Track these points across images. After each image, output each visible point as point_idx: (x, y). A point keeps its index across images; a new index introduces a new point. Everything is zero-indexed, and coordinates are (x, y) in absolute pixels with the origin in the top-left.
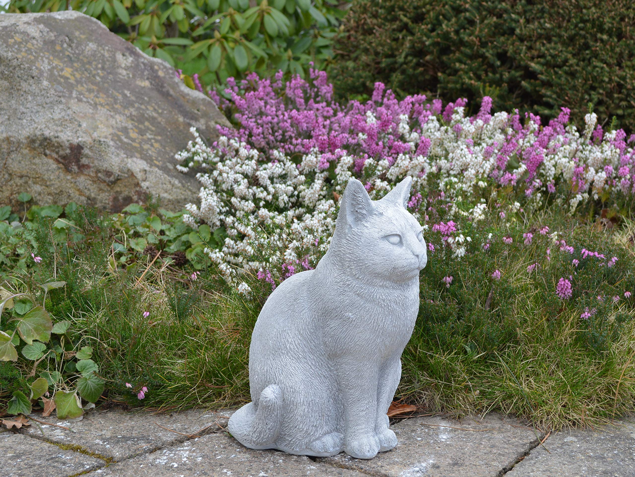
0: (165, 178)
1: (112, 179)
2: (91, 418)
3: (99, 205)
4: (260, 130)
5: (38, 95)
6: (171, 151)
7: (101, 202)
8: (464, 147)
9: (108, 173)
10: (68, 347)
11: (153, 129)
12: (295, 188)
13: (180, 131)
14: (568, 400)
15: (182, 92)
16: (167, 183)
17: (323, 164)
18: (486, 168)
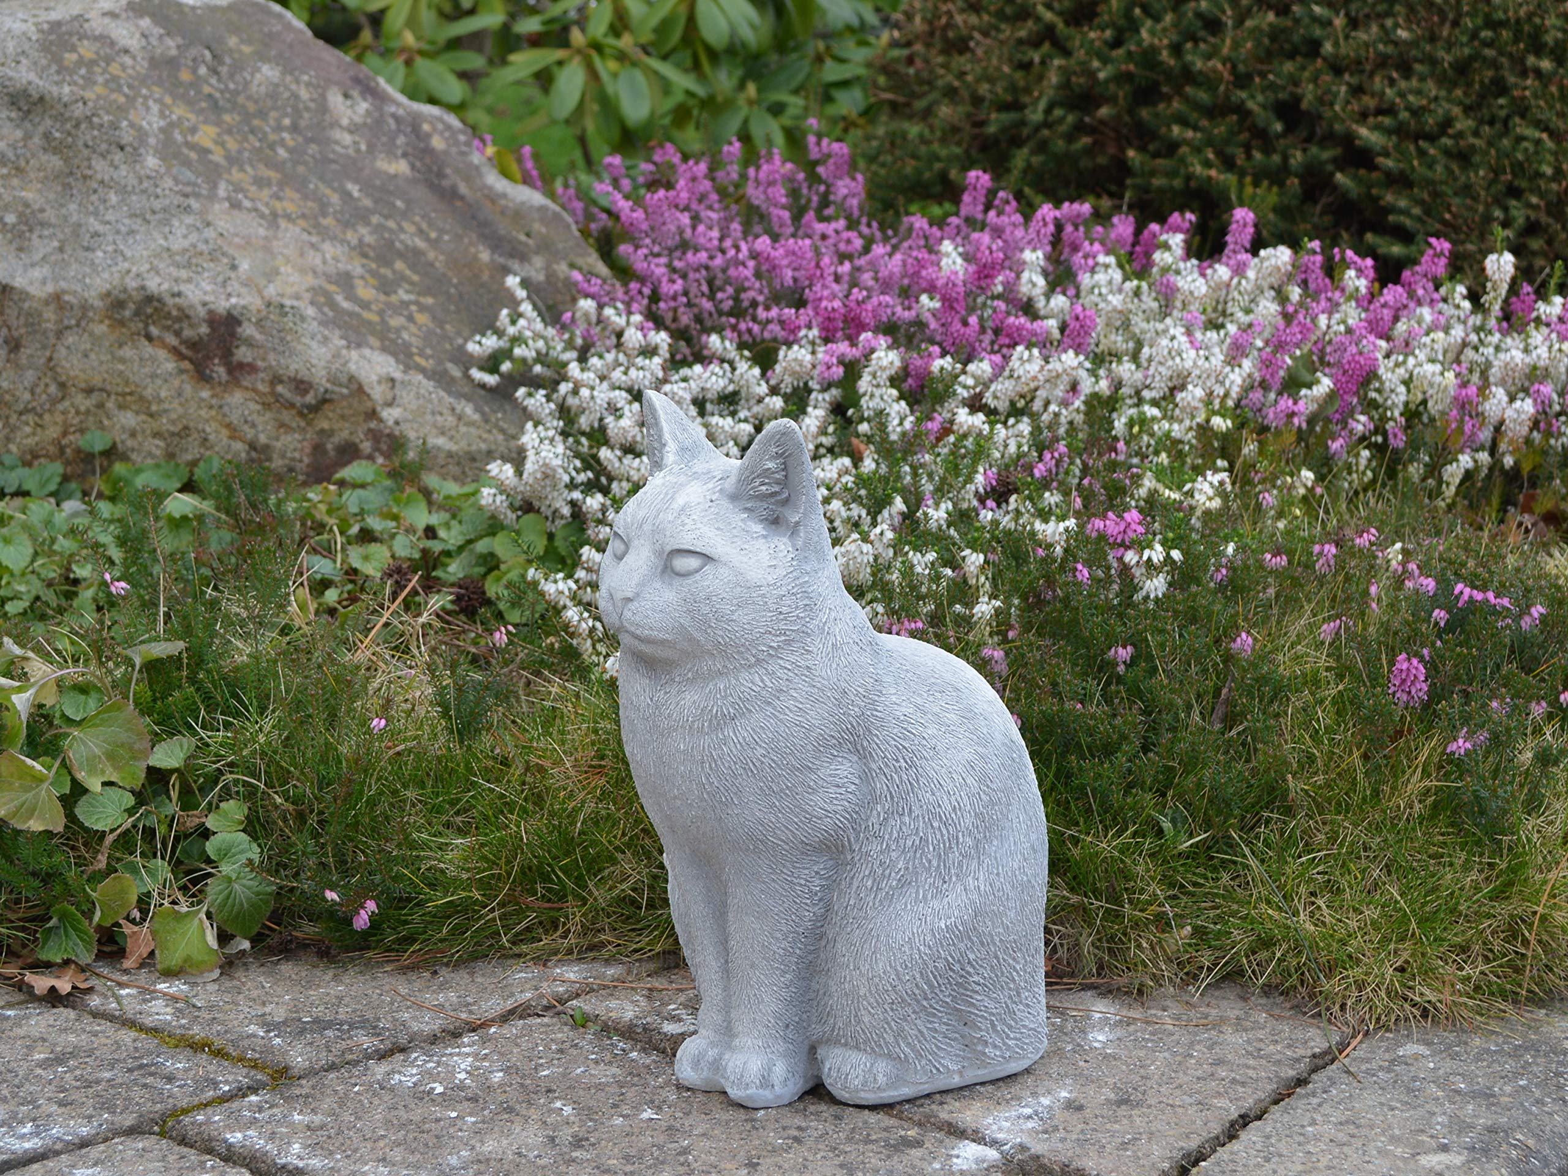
0: (440, 400)
1: (310, 398)
2: (240, 974)
3: (277, 463)
4: (679, 285)
5: (133, 192)
6: (459, 334)
7: (283, 455)
8: (1178, 331)
9: (301, 385)
10: (188, 801)
11: (416, 278)
13: (482, 285)
14: (1412, 955)
15: (490, 188)
16: (446, 411)
17: (829, 369)
18: (1233, 384)
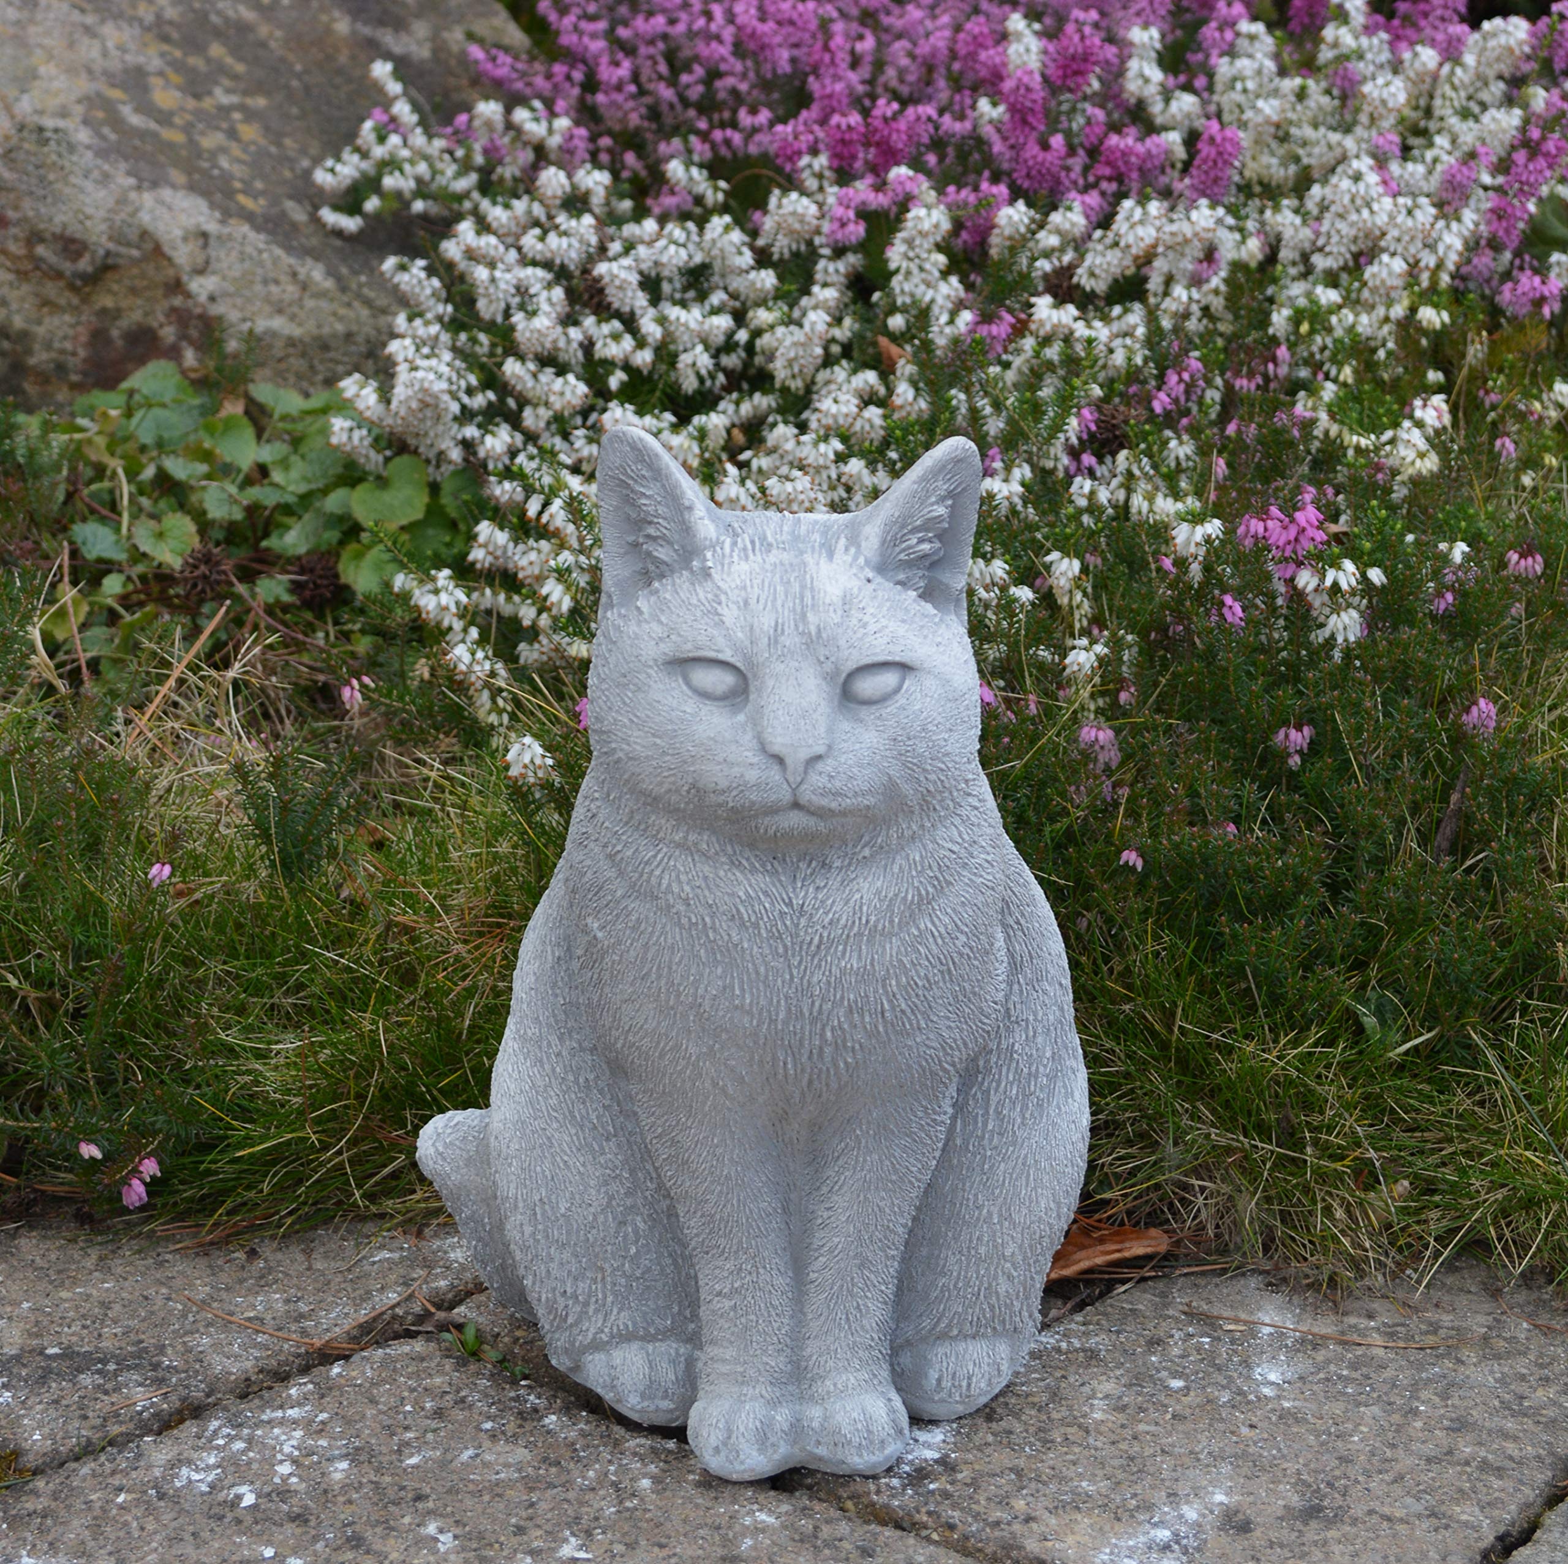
0: (276, 261)
1: (84, 264)
3: (39, 358)
4: (624, 70)
6: (304, 151)
7: (48, 346)
8: (1364, 164)
9: (71, 246)
11: (240, 68)
12: (739, 317)
13: (339, 71)
16: (283, 278)
17: (843, 225)
18: (1449, 247)
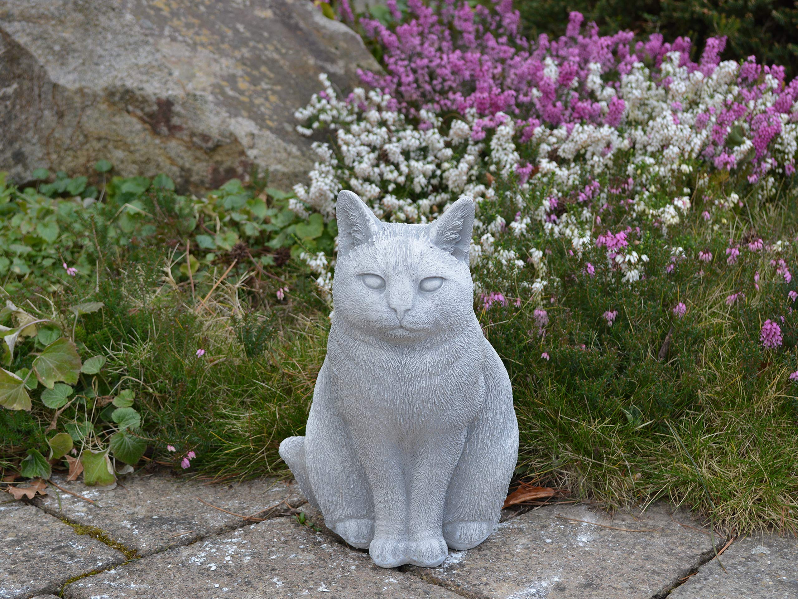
0: (279, 144)
1: (210, 144)
2: (128, 485)
3: (195, 178)
4: (411, 78)
5: (119, 34)
6: (293, 106)
7: (198, 174)
8: (668, 113)
9: (205, 138)
10: (104, 391)
11: (272, 75)
12: (439, 166)
13: (309, 78)
14: (765, 492)
15: (317, 24)
16: (282, 151)
17: (477, 133)
18: (695, 144)
